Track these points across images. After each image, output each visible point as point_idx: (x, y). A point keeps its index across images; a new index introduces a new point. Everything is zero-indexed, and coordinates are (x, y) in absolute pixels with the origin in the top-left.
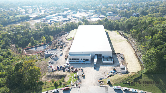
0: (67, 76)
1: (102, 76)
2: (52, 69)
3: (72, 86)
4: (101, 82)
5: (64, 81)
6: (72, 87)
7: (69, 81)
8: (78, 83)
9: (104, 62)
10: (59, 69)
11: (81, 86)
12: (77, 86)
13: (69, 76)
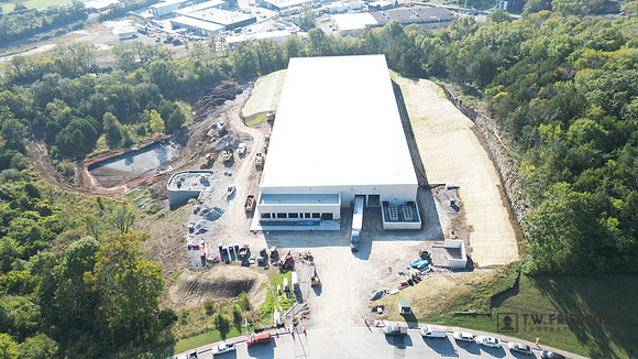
0: (257, 286)
1: (382, 282)
2: (203, 258)
3: (279, 326)
4: (380, 310)
5: (247, 308)
6: (278, 331)
7: (266, 309)
8: (298, 316)
9: (387, 225)
10: (226, 255)
11: (310, 326)
12: (295, 325)
13: (263, 285)
